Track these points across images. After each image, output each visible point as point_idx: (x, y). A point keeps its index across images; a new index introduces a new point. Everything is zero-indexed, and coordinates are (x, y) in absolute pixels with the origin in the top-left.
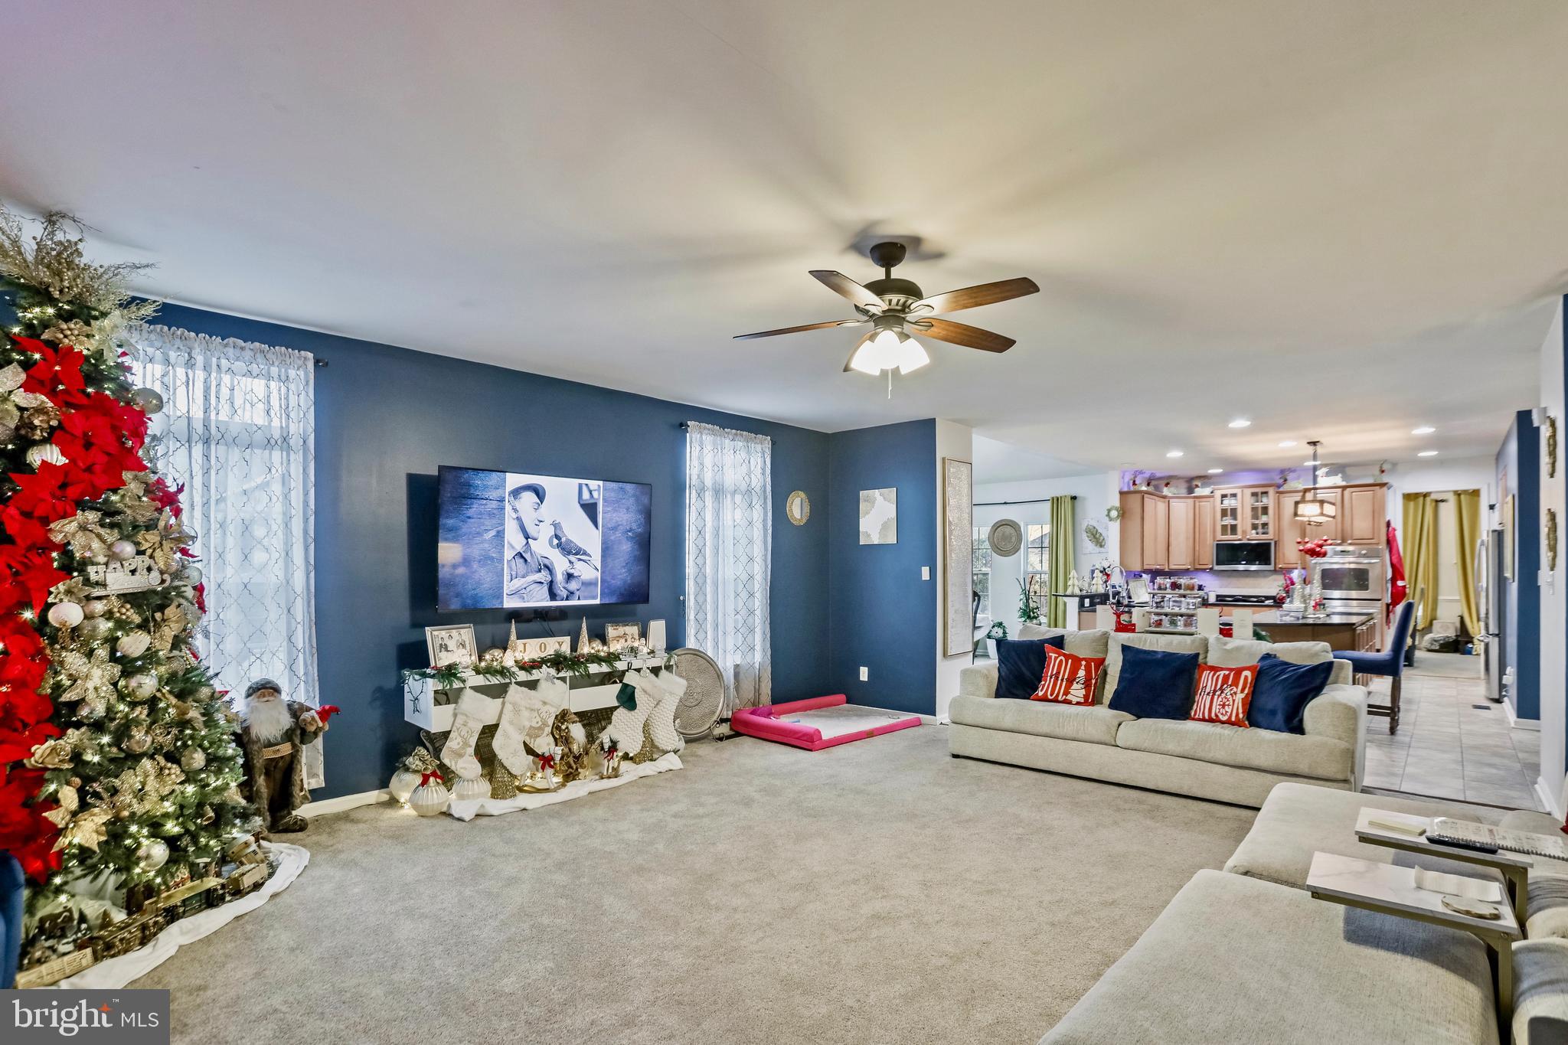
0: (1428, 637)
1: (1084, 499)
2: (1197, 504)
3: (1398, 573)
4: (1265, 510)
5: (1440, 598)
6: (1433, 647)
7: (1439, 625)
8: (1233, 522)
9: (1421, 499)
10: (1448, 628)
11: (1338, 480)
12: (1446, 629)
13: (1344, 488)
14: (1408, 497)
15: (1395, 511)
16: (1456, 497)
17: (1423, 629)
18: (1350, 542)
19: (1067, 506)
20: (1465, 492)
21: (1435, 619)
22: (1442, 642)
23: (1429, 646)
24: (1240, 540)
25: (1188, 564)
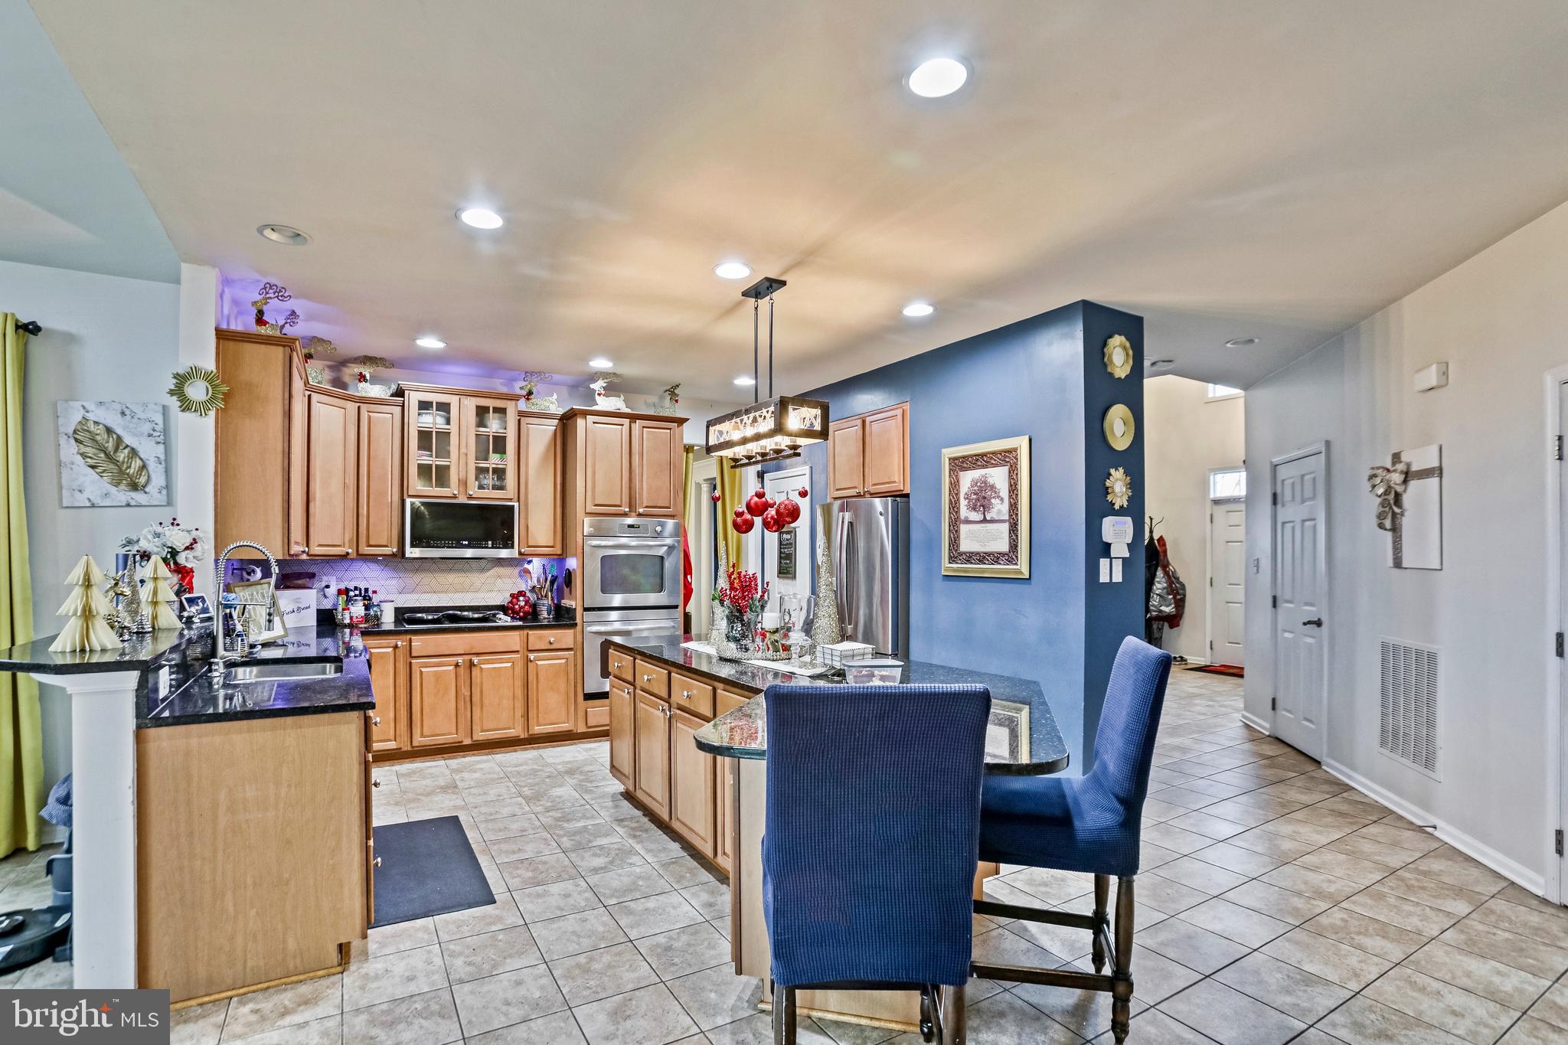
2: (365, 414)
4: (500, 444)
8: (442, 461)
13: (631, 418)
18: (639, 511)
24: (455, 497)
25: (347, 545)
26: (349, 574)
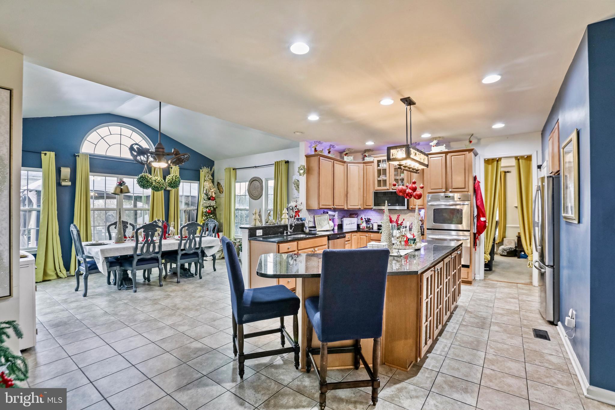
0: (501, 248)
1: (293, 162)
2: (365, 167)
3: (481, 212)
5: (507, 225)
6: (504, 254)
7: (507, 241)
8: (384, 178)
9: (496, 162)
10: (511, 243)
11: (442, 148)
12: (510, 244)
13: (446, 153)
14: (488, 162)
15: (479, 170)
16: (517, 161)
17: (499, 243)
18: (450, 190)
19: (283, 167)
20: (522, 157)
21: (505, 238)
22: (508, 251)
23: (501, 253)
24: (388, 190)
25: (360, 205)
26: (367, 214)
